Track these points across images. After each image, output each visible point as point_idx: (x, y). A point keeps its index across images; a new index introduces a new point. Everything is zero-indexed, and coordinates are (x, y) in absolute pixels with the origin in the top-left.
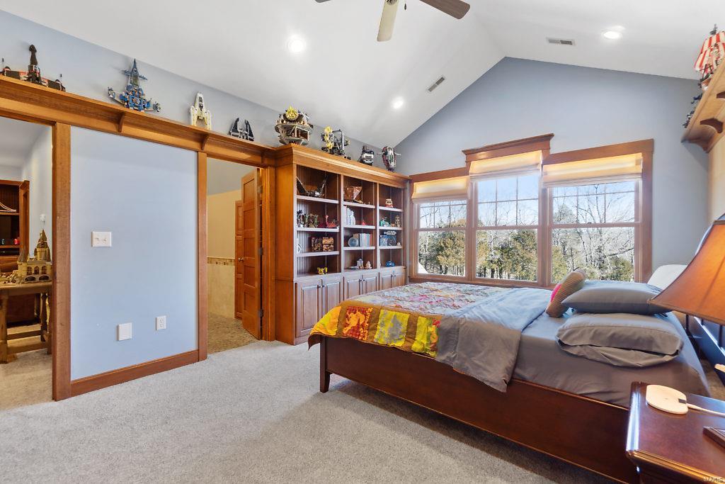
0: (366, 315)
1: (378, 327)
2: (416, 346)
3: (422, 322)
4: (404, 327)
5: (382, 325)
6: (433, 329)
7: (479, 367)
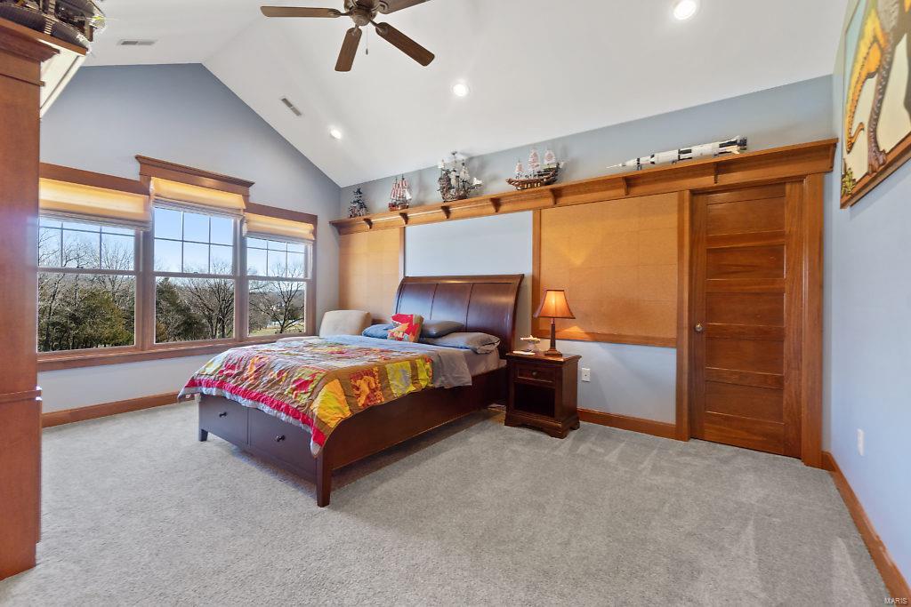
0: (374, 376)
1: (391, 382)
2: (424, 384)
3: (420, 362)
4: (409, 374)
5: (393, 379)
6: (428, 366)
7: (458, 377)
